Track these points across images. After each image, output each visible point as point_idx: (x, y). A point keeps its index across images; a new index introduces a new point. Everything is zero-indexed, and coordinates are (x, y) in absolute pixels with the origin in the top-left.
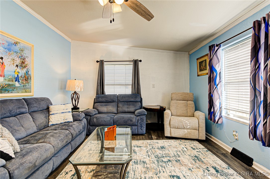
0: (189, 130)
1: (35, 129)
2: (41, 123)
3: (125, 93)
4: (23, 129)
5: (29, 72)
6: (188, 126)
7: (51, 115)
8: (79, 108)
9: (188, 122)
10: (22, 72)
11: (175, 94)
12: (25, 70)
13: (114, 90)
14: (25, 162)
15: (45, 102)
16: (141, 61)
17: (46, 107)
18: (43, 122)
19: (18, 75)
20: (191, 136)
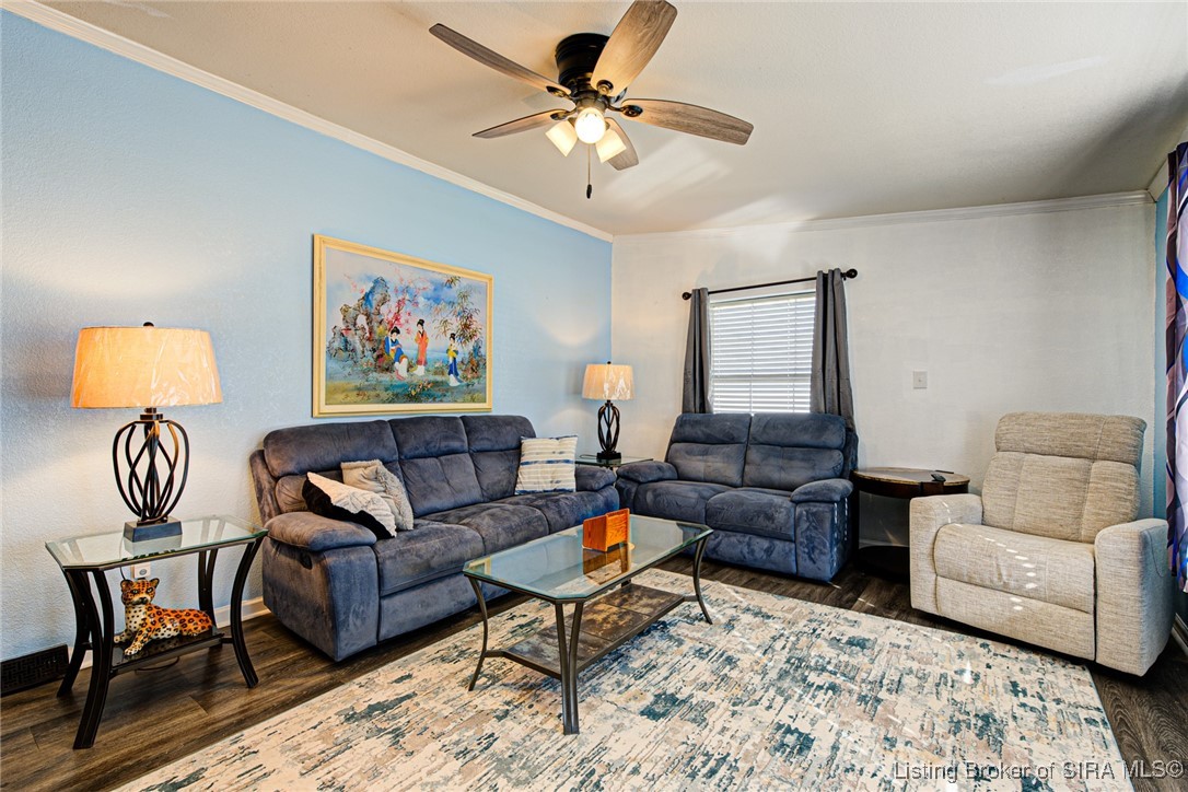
0: (1033, 601)
1: (476, 494)
2: (495, 484)
3: (791, 411)
4: (448, 489)
5: (482, 350)
6: (1030, 580)
7: (523, 464)
8: (619, 454)
9: (1025, 562)
10: (464, 350)
11: (1020, 421)
12: (471, 345)
13: (750, 397)
14: (409, 551)
15: (514, 430)
16: (852, 274)
17: (514, 444)
18: (499, 481)
19: (455, 359)
20: (1046, 637)
